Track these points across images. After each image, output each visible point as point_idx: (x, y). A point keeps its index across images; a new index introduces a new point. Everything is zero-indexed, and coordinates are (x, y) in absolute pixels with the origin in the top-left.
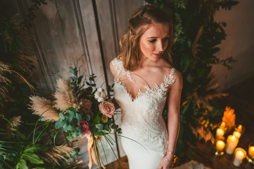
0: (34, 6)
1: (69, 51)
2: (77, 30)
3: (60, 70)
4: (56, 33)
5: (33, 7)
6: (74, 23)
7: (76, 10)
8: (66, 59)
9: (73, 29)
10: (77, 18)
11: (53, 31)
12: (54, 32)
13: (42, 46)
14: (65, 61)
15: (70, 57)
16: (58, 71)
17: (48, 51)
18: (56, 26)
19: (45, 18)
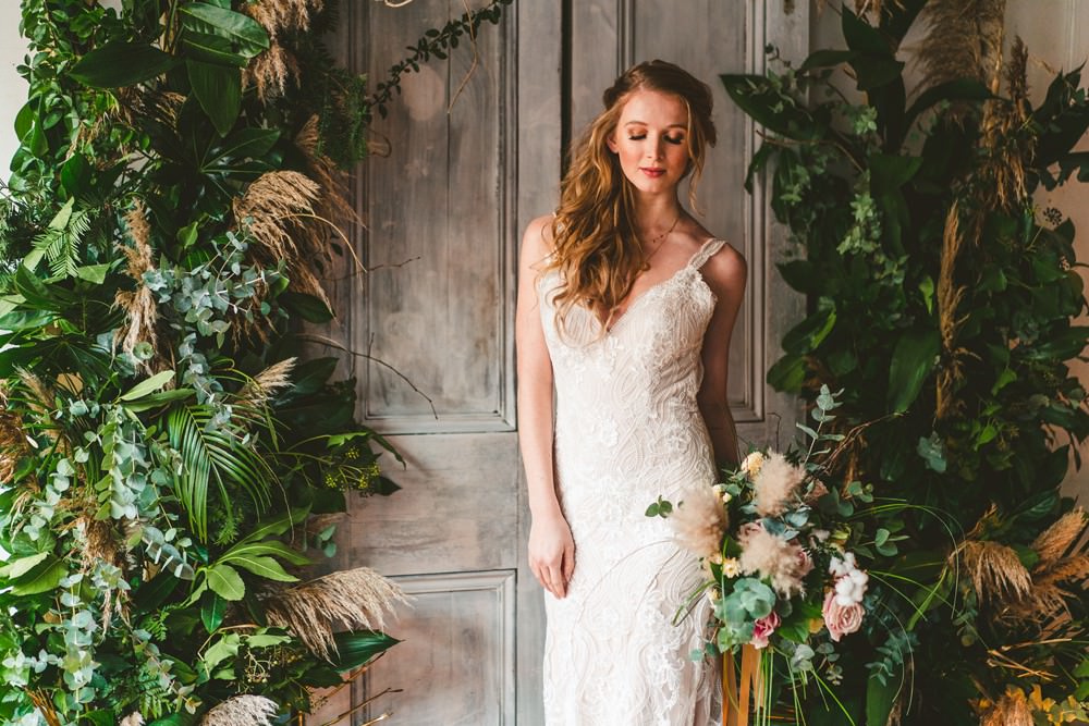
0: (409, 61)
1: (451, 241)
2: (495, 172)
3: (406, 305)
4: (425, 172)
5: (405, 63)
6: (489, 148)
7: (503, 109)
8: (435, 268)
9: (480, 167)
10: (503, 132)
11: (416, 162)
12: (418, 167)
13: (371, 203)
14: (430, 274)
15: (448, 265)
16: (397, 309)
17: (386, 224)
18: (430, 148)
19: (405, 116)
